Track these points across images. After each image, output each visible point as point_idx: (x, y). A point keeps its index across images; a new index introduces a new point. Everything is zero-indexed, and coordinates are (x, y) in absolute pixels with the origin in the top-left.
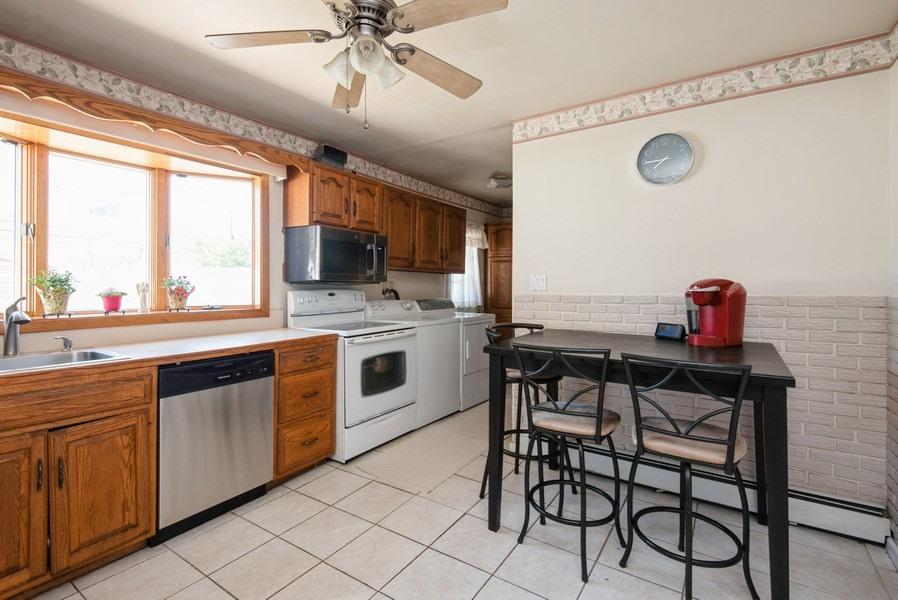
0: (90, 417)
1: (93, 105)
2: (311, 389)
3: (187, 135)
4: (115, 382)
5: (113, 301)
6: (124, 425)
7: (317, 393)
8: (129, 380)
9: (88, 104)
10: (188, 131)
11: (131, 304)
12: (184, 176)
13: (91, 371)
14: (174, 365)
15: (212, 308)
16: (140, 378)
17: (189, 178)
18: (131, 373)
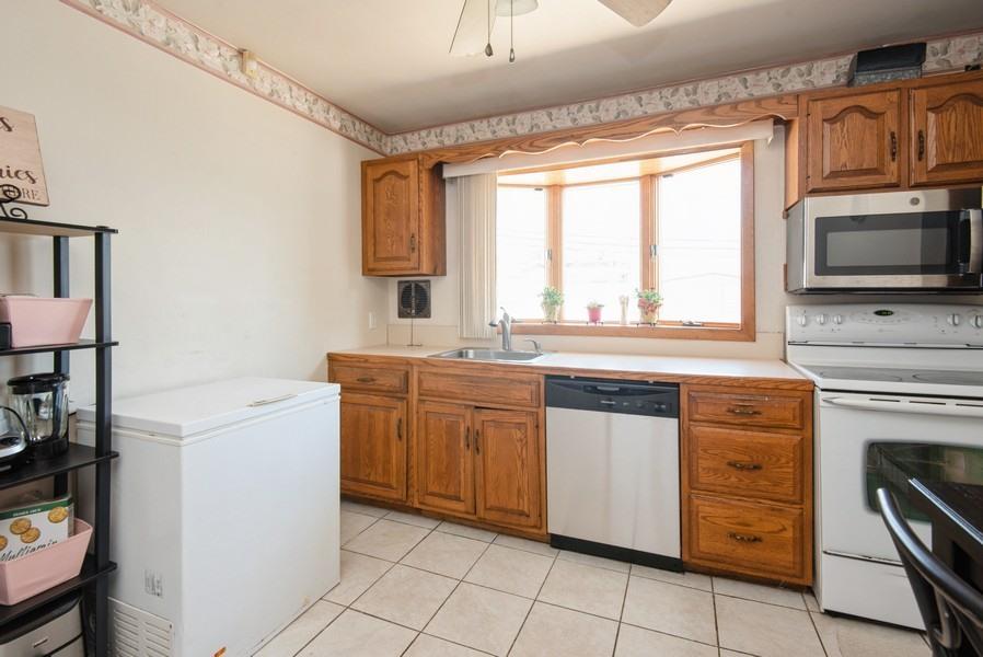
0: (498, 406)
1: (535, 144)
2: (747, 458)
3: (613, 136)
4: (512, 381)
5: (594, 312)
6: (518, 421)
7: (757, 468)
8: (521, 382)
9: (531, 145)
10: (615, 132)
11: (610, 316)
12: (670, 175)
13: (498, 368)
14: (568, 378)
15: (691, 324)
16: (529, 383)
17: (676, 176)
18: (525, 377)
